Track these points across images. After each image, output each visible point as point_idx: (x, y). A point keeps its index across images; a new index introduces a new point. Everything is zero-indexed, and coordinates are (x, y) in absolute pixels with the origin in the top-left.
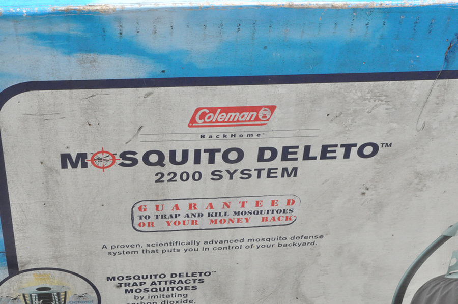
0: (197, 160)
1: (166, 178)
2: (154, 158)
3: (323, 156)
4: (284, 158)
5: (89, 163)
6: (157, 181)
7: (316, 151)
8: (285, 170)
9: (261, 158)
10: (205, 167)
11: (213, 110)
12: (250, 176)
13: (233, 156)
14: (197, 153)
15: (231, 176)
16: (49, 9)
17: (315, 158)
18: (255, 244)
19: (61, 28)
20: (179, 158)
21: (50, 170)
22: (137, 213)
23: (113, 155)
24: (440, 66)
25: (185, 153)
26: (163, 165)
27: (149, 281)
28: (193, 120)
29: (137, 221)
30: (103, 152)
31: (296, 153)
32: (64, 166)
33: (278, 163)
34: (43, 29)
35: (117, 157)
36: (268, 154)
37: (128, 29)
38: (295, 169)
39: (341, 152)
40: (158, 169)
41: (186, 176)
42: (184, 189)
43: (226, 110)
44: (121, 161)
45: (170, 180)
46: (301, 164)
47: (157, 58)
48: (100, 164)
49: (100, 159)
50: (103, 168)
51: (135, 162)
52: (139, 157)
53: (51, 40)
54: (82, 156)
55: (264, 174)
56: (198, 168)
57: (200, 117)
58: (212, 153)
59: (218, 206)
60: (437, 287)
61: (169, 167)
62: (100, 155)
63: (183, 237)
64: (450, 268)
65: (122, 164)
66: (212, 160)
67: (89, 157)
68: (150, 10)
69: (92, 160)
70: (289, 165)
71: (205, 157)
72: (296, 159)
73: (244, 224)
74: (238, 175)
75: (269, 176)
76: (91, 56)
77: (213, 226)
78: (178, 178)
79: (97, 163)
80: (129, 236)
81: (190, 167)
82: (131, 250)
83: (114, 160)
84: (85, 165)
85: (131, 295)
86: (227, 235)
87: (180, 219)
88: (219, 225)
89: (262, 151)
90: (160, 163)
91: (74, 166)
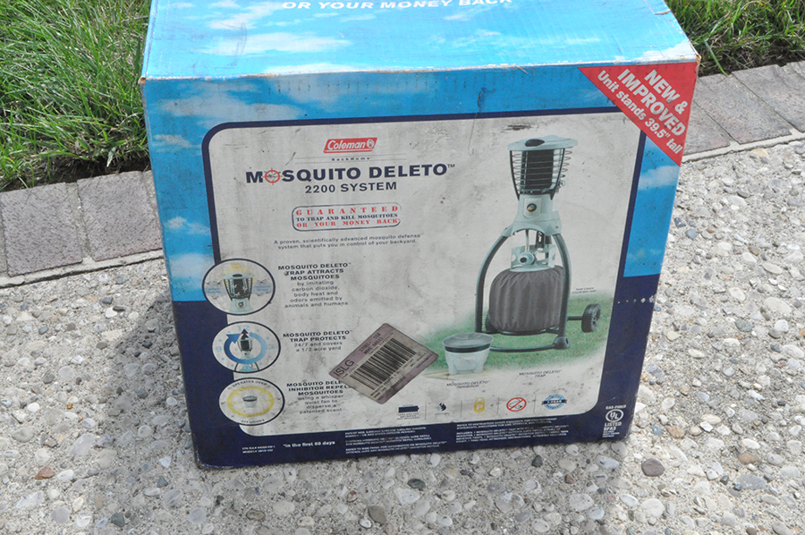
0: (331, 177)
1: (313, 190)
2: (304, 175)
3: (412, 174)
4: (387, 175)
5: (264, 179)
6: (307, 192)
7: (406, 170)
8: (388, 184)
9: (372, 176)
10: (337, 182)
11: (338, 141)
12: (366, 188)
13: (354, 173)
14: (331, 171)
15: (354, 187)
16: (238, 76)
17: (406, 175)
18: (375, 241)
19: (245, 88)
20: (319, 176)
21: (240, 184)
22: (296, 216)
23: (278, 173)
24: (476, 110)
25: (323, 171)
26: (310, 180)
27: (306, 270)
28: (326, 148)
29: (295, 221)
30: (272, 171)
31: (393, 171)
32: (249, 181)
33: (382, 179)
34: (234, 88)
35: (281, 174)
36: (375, 173)
37: (283, 88)
38: (394, 183)
39: (422, 170)
40: (307, 183)
41: (324, 188)
42: (323, 198)
43: (346, 141)
44: (284, 177)
45: (315, 192)
46: (397, 179)
47: (302, 106)
48: (271, 180)
49: (270, 176)
50: (273, 182)
51: (292, 178)
52: (295, 174)
53: (239, 95)
54: (259, 174)
55: (375, 186)
56: (332, 182)
57: (331, 145)
58: (340, 171)
59: (348, 213)
60: (506, 279)
61: (314, 182)
62: (270, 173)
63: (326, 235)
64: (513, 263)
65: (284, 180)
66: (340, 177)
67: (264, 174)
68: (296, 76)
69: (266, 177)
70: (390, 180)
71: (336, 174)
72: (394, 176)
73: (365, 225)
74: (358, 188)
75: (378, 189)
76: (263, 105)
77: (345, 226)
78: (320, 189)
79: (268, 178)
80: (291, 234)
81: (327, 181)
82: (292, 245)
83: (279, 176)
84: (261, 181)
85: (295, 282)
86: (355, 234)
87: (324, 221)
88: (349, 226)
89: (371, 170)
90: (308, 179)
91: (255, 181)
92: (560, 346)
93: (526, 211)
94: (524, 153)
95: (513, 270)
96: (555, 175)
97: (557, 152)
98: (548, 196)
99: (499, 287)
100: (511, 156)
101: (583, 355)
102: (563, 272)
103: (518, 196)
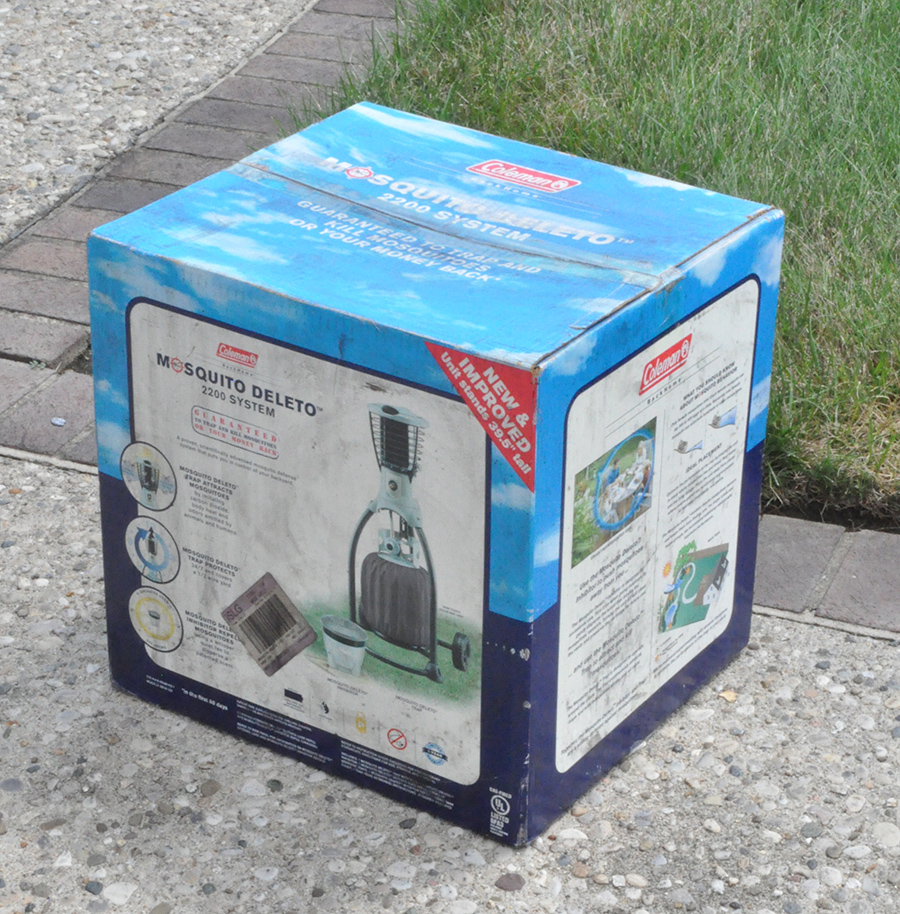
0: (222, 383)
1: (208, 391)
2: (201, 373)
3: (286, 406)
4: (266, 399)
5: (170, 365)
6: (203, 392)
7: (282, 400)
8: (267, 409)
9: (254, 394)
10: (226, 391)
11: (228, 347)
12: (250, 407)
13: (240, 387)
14: (222, 378)
15: (240, 402)
16: (154, 254)
17: (282, 405)
18: (258, 469)
19: (158, 267)
20: (213, 378)
21: (152, 362)
22: (195, 416)
23: (182, 364)
24: (336, 354)
25: (216, 375)
26: (206, 381)
27: (200, 484)
28: (218, 352)
29: (195, 422)
30: (177, 359)
31: (272, 397)
32: (158, 363)
33: (263, 401)
34: (151, 265)
35: (184, 366)
36: (257, 392)
37: (187, 277)
38: (273, 410)
39: (295, 405)
40: (203, 382)
41: (217, 394)
42: (216, 404)
43: (235, 350)
44: (186, 369)
45: (210, 394)
46: (275, 406)
47: (201, 301)
48: (176, 368)
49: (175, 364)
50: (177, 371)
51: (192, 373)
52: (194, 369)
53: (155, 274)
54: (167, 358)
55: (257, 407)
56: (223, 389)
57: (223, 349)
58: (230, 379)
59: (235, 429)
60: (376, 564)
61: (209, 384)
62: (176, 361)
63: (218, 446)
64: (380, 547)
65: (186, 373)
66: (229, 386)
67: (170, 360)
68: (198, 270)
69: (172, 363)
70: (270, 406)
71: (226, 382)
72: (273, 402)
73: (249, 448)
74: (243, 403)
75: (260, 411)
76: (171, 290)
77: (233, 443)
78: (213, 394)
79: (174, 366)
80: (188, 433)
81: (219, 387)
82: (190, 446)
83: (182, 367)
84: (168, 366)
85: (193, 489)
86: (241, 454)
87: (217, 429)
88: (237, 444)
89: (254, 388)
90: (203, 378)
91: (164, 365)
92: (432, 675)
93: (388, 488)
94: (382, 418)
95: (381, 556)
96: (411, 455)
97: (411, 428)
98: (406, 477)
99: (369, 572)
100: (371, 418)
101: (457, 699)
102: (428, 578)
103: (380, 466)
